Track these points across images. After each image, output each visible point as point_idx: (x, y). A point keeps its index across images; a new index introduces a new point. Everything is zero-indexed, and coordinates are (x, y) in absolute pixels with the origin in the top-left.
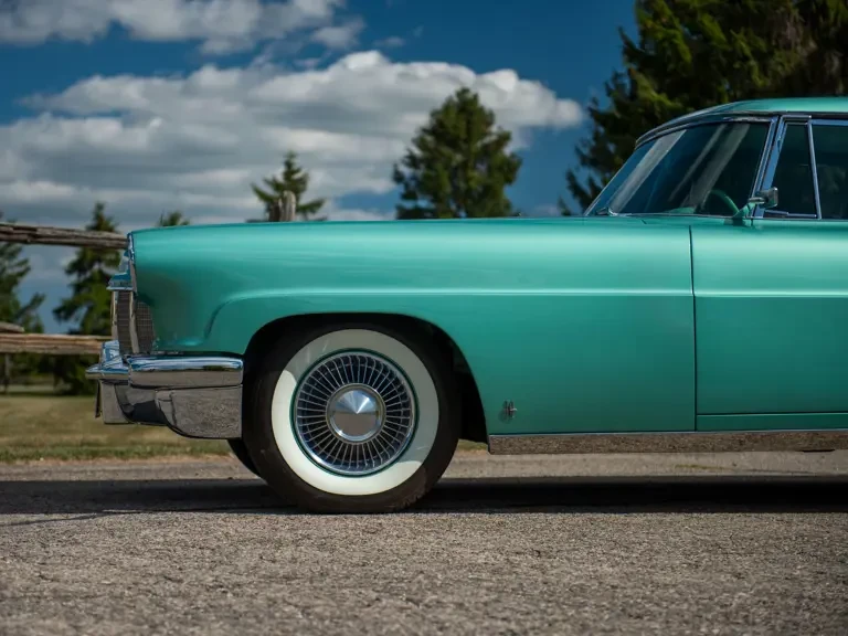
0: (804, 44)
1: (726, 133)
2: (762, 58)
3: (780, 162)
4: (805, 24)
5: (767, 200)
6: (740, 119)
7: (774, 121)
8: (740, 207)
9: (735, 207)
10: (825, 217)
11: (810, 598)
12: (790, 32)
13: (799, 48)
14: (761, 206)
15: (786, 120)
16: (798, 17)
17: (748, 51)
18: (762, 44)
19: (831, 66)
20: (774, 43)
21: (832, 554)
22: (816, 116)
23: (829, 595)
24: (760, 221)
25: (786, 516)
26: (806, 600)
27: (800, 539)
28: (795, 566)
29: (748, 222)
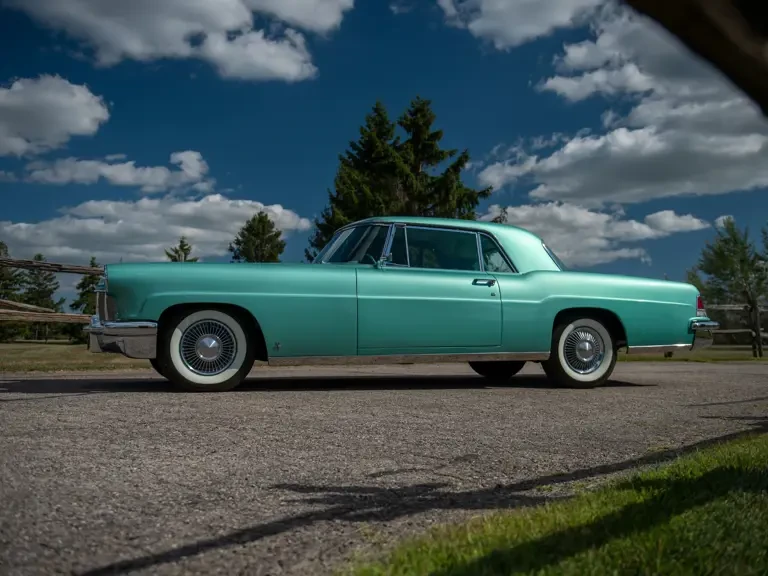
0: (404, 198)
1: (371, 231)
2: (387, 203)
4: (404, 191)
5: (388, 258)
6: (377, 224)
7: (391, 226)
8: (377, 261)
9: (374, 261)
10: (412, 266)
12: (398, 193)
13: (402, 200)
14: (386, 261)
15: (395, 226)
16: (401, 188)
17: (381, 200)
18: (387, 198)
19: (415, 208)
20: (392, 198)
21: (412, 406)
22: (408, 224)
23: (410, 421)
24: (385, 267)
26: (402, 424)
27: (399, 400)
28: (397, 411)
29: (380, 268)
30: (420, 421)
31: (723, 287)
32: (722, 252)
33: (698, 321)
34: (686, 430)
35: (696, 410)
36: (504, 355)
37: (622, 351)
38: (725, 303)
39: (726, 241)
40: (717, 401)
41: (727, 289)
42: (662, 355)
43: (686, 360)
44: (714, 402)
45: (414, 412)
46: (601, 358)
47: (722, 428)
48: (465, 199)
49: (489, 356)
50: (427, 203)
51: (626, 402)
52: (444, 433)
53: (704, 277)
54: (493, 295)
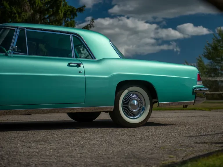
0: (30, 11)
1: (3, 31)
2: (20, 14)
3: (17, 40)
4: (30, 6)
5: (14, 49)
6: (7, 28)
7: (16, 29)
8: (7, 51)
9: (6, 51)
10: (29, 54)
11: (20, 152)
12: (26, 8)
13: (29, 12)
14: (13, 51)
15: (19, 29)
16: (29, 4)
17: (15, 12)
18: (19, 10)
19: (37, 17)
20: (22, 10)
21: (28, 141)
22: (27, 28)
23: (25, 151)
24: (12, 55)
25: (18, 132)
26: (19, 153)
27: (20, 138)
28: (18, 144)
29: (9, 55)
30: (31, 150)
31: (217, 67)
32: (216, 47)
33: (198, 88)
34: (186, 151)
35: (194, 139)
36: (87, 109)
37: (155, 105)
38: (218, 77)
39: (219, 41)
40: (207, 134)
41: (219, 68)
42: (182, 106)
43: (195, 109)
44: (205, 134)
45: (29, 145)
46: (143, 109)
47: (205, 149)
48: (69, 13)
49: (78, 109)
50: (45, 15)
51: (156, 135)
52: (45, 157)
53: (206, 62)
54: (80, 72)
